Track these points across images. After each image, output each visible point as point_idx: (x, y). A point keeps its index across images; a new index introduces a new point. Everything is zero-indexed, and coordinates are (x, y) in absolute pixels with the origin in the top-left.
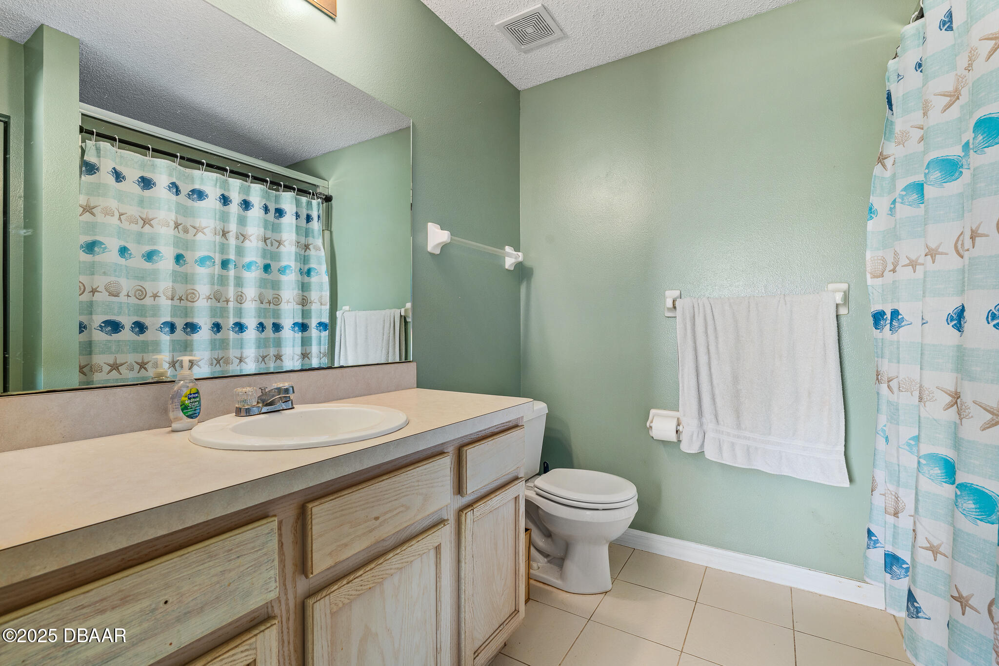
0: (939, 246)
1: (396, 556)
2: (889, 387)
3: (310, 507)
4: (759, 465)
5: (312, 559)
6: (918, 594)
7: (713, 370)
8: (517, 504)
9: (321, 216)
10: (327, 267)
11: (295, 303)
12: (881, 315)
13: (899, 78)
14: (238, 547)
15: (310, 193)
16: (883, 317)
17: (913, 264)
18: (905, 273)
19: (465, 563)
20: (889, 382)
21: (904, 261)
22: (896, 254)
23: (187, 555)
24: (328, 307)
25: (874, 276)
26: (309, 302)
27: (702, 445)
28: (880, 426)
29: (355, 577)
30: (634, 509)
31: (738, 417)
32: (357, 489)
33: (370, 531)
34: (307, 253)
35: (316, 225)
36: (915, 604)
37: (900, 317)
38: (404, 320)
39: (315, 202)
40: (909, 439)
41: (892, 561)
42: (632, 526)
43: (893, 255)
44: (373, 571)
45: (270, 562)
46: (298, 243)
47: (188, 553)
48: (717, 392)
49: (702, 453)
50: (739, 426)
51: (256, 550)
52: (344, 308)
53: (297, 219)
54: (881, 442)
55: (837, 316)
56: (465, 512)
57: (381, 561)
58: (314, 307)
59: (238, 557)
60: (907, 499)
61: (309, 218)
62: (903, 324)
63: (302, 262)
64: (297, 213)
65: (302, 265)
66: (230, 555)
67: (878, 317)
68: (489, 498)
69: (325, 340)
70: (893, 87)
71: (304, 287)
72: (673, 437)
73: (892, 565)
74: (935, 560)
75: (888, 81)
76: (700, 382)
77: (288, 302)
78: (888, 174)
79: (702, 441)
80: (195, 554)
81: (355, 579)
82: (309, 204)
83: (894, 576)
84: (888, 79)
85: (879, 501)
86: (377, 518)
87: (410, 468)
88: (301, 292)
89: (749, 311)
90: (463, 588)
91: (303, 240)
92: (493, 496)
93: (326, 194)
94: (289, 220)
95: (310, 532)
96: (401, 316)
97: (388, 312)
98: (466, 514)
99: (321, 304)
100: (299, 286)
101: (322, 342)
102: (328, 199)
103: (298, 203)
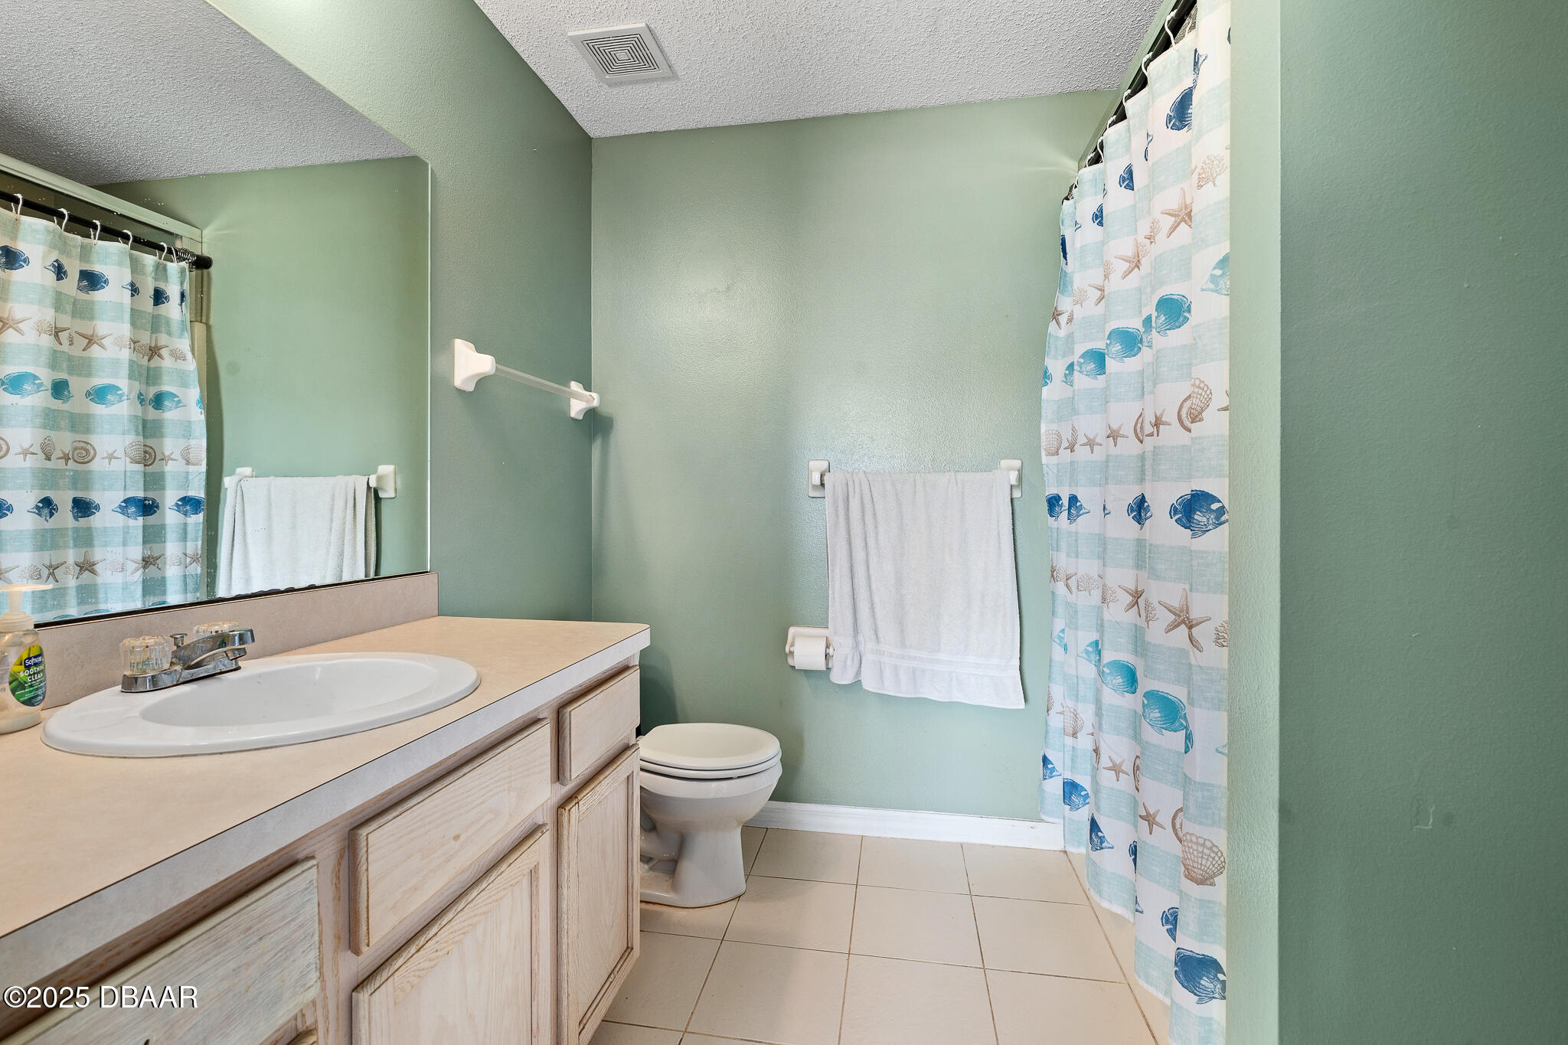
0: (1120, 428)
1: (483, 893)
2: (1067, 586)
3: (365, 834)
4: (927, 693)
5: (368, 922)
6: (1102, 822)
7: (872, 571)
8: (630, 786)
9: (187, 294)
10: (201, 392)
11: (128, 460)
12: (1056, 500)
13: (1077, 227)
14: (259, 922)
15: (162, 249)
16: (1058, 503)
17: (1091, 444)
18: (1082, 453)
19: (569, 887)
20: (1067, 580)
21: (1082, 440)
22: (1074, 429)
23: (181, 950)
24: (203, 468)
25: (1049, 454)
26: (158, 458)
27: (859, 672)
28: (1056, 632)
29: (427, 939)
30: (777, 773)
31: (902, 631)
32: (430, 794)
33: (448, 861)
34: (153, 364)
35: (173, 310)
36: (1100, 834)
37: (1078, 504)
38: (375, 496)
39: (174, 267)
40: (1088, 646)
41: (1071, 788)
42: (773, 798)
43: (1071, 431)
44: (451, 924)
45: (309, 937)
46: (135, 343)
47: (181, 947)
48: (876, 599)
49: (857, 683)
50: (903, 644)
51: (287, 920)
52: (239, 470)
53: (132, 295)
54: (1058, 653)
55: (1012, 499)
56: (567, 808)
57: (461, 907)
58: (172, 468)
59: (261, 939)
60: (1087, 714)
61: (159, 297)
62: (1081, 512)
63: (144, 379)
64: (132, 285)
65: (144, 386)
66: (248, 939)
67: (1053, 502)
68: (597, 782)
69: (197, 532)
70: (1067, 232)
71: (149, 430)
72: (821, 665)
73: (1071, 794)
74: (1118, 780)
75: (1063, 225)
76: (856, 586)
77: (111, 457)
78: (1062, 333)
79: (858, 665)
80: (193, 946)
81: (427, 942)
82: (161, 271)
83: (1074, 807)
84: (1063, 222)
85: (1056, 721)
86: (456, 838)
87: (500, 750)
88: (141, 438)
89: (915, 492)
90: (566, 927)
91: (146, 338)
92: (601, 778)
93: (199, 253)
94: (113, 295)
95: (365, 876)
96: (369, 487)
97: (341, 480)
98: (569, 811)
99: (188, 463)
100: (137, 427)
101: (190, 536)
102: (202, 263)
103: (136, 267)
